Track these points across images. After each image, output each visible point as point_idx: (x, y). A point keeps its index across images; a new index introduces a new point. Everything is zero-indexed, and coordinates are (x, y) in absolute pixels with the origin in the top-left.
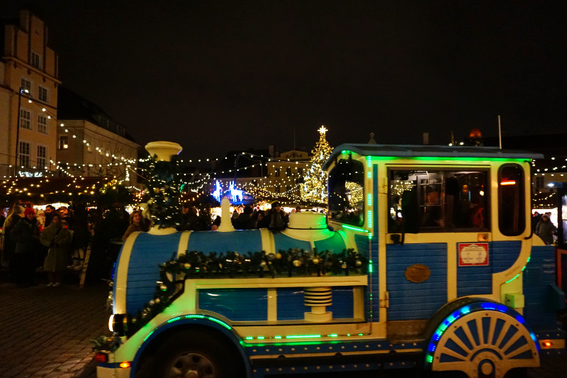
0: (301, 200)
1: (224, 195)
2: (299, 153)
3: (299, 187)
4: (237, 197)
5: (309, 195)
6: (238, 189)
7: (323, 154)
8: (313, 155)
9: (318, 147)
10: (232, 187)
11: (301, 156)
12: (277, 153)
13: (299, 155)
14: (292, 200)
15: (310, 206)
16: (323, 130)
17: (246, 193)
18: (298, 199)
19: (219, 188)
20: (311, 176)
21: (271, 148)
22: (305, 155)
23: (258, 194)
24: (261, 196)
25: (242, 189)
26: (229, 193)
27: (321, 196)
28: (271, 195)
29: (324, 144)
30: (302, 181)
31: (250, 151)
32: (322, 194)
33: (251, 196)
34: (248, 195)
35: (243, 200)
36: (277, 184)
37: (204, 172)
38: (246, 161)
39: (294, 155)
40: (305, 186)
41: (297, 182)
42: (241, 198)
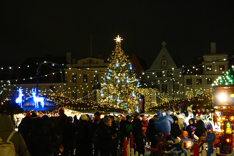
0: (99, 106)
1: (26, 101)
2: (95, 60)
3: (95, 93)
4: (39, 103)
5: (105, 100)
6: (40, 96)
7: (119, 62)
8: (109, 62)
9: (114, 55)
10: (34, 94)
11: (97, 63)
12: (74, 60)
13: (95, 62)
14: (90, 106)
15: (107, 111)
16: (118, 39)
17: (48, 100)
18: (96, 105)
19: (21, 95)
20: (107, 83)
21: (69, 54)
22: (101, 62)
23: (59, 101)
24: (62, 102)
25: (43, 96)
26: (31, 100)
27: (116, 102)
28: (70, 102)
29: (119, 53)
30: (99, 87)
31: (50, 59)
32: (118, 100)
33: (52, 102)
34: (49, 102)
35: (45, 106)
36: (76, 90)
37: (6, 80)
38: (47, 69)
39: (90, 62)
40: (102, 92)
41: (94, 88)
42: (43, 104)
